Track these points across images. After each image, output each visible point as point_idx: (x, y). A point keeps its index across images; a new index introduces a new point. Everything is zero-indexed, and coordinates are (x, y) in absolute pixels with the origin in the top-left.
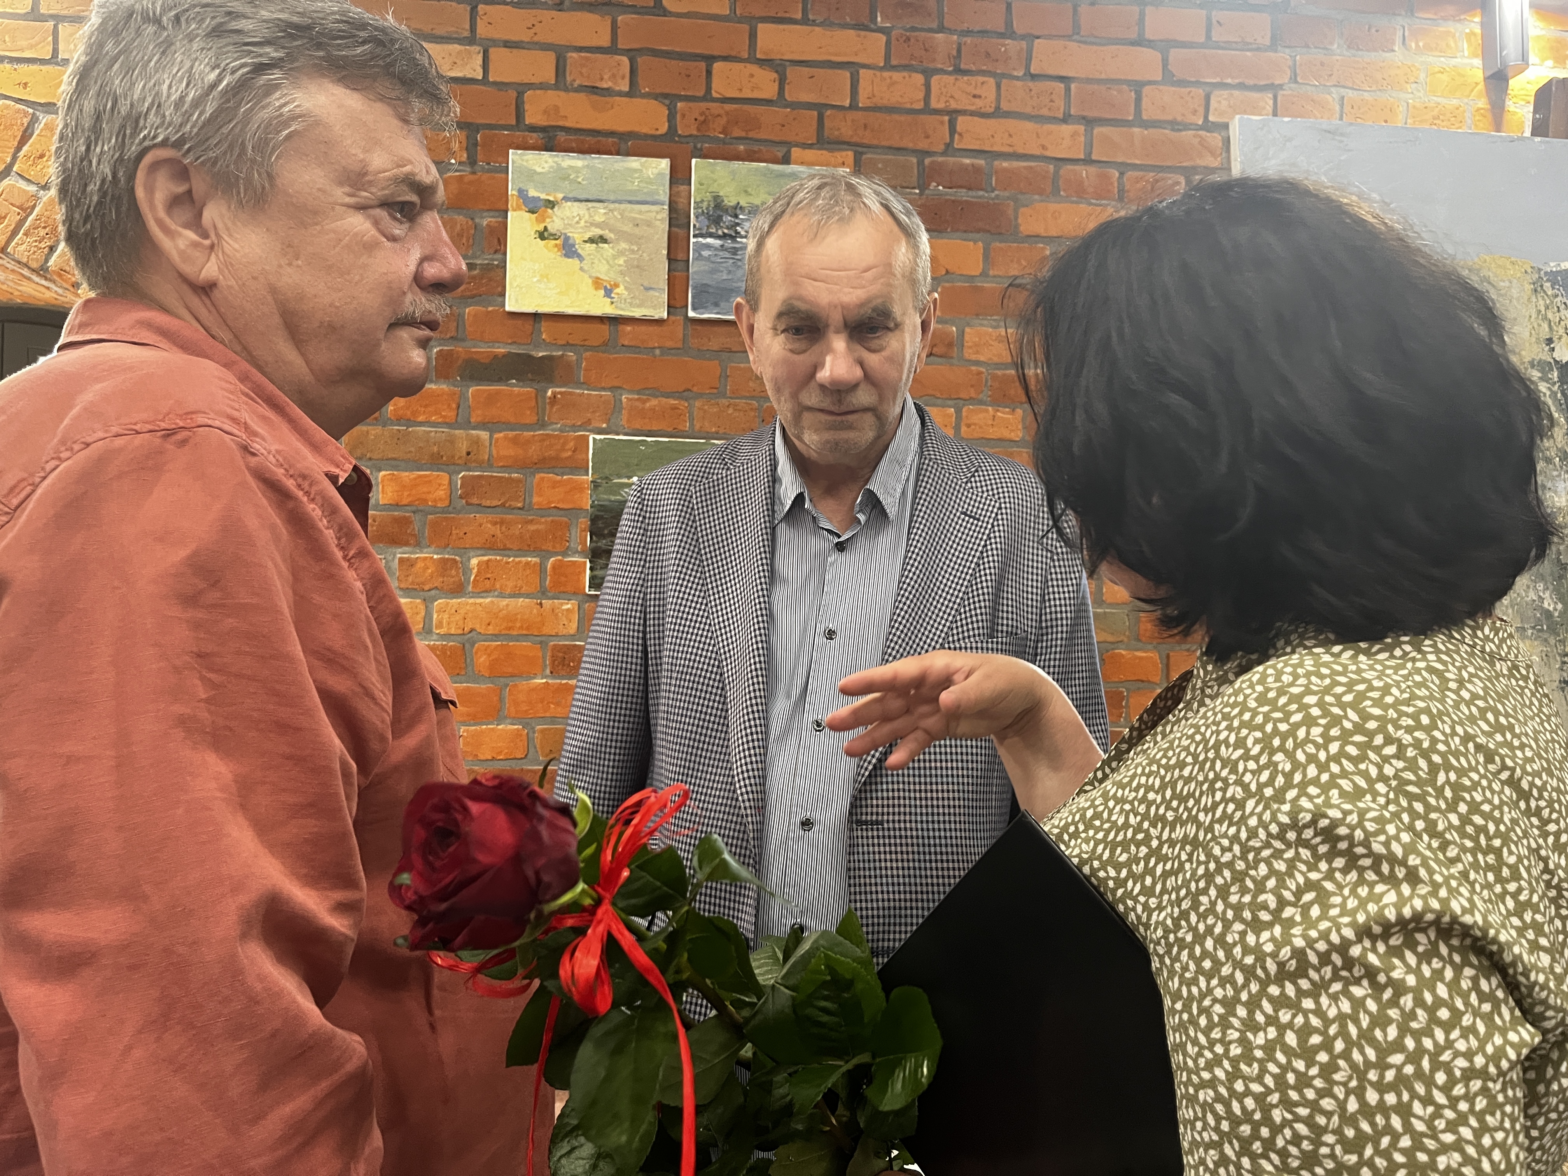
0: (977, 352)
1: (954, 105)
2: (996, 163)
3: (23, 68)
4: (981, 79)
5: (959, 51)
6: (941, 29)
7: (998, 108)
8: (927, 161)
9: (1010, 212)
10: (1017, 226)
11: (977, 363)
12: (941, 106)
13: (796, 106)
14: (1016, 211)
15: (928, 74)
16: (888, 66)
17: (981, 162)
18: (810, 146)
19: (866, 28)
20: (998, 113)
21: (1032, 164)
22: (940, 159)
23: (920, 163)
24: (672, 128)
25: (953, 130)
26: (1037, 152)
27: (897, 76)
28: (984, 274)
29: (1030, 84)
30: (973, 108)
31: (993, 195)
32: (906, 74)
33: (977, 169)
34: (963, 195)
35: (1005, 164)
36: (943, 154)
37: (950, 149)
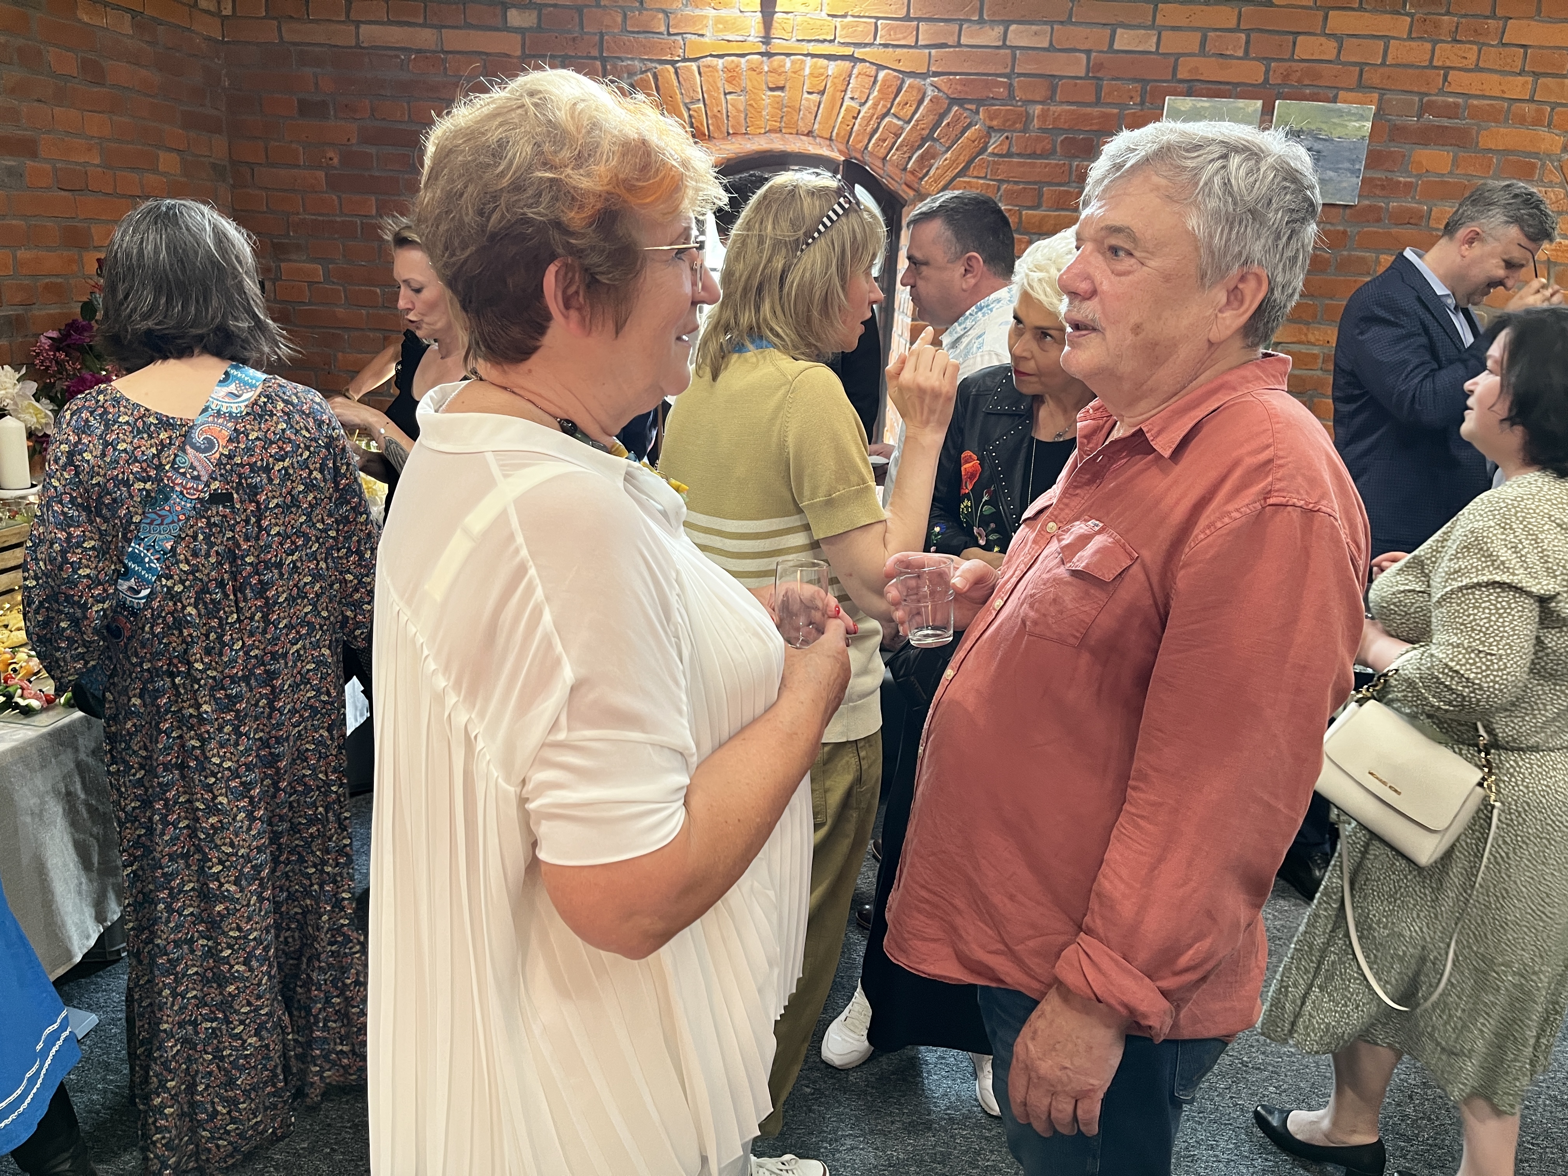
1: (1448, 64)
2: (1470, 101)
3: (898, 50)
4: (1468, 46)
5: (1457, 28)
6: (1448, 13)
7: (1477, 65)
8: (1425, 99)
9: (1474, 132)
10: (1477, 143)
12: (1440, 64)
13: (1345, 64)
14: (1478, 133)
15: (1435, 43)
16: (1410, 38)
17: (1460, 100)
18: (1351, 90)
19: (1399, 13)
20: (1478, 69)
21: (1494, 102)
22: (1434, 98)
23: (1421, 100)
24: (1266, 80)
25: (1445, 80)
26: (1498, 94)
27: (1414, 44)
28: (1450, 173)
29: (1501, 50)
30: (1460, 65)
31: (1465, 122)
32: (1420, 43)
33: (1456, 105)
34: (1445, 122)
35: (1475, 102)
36: (1436, 95)
37: (1441, 92)
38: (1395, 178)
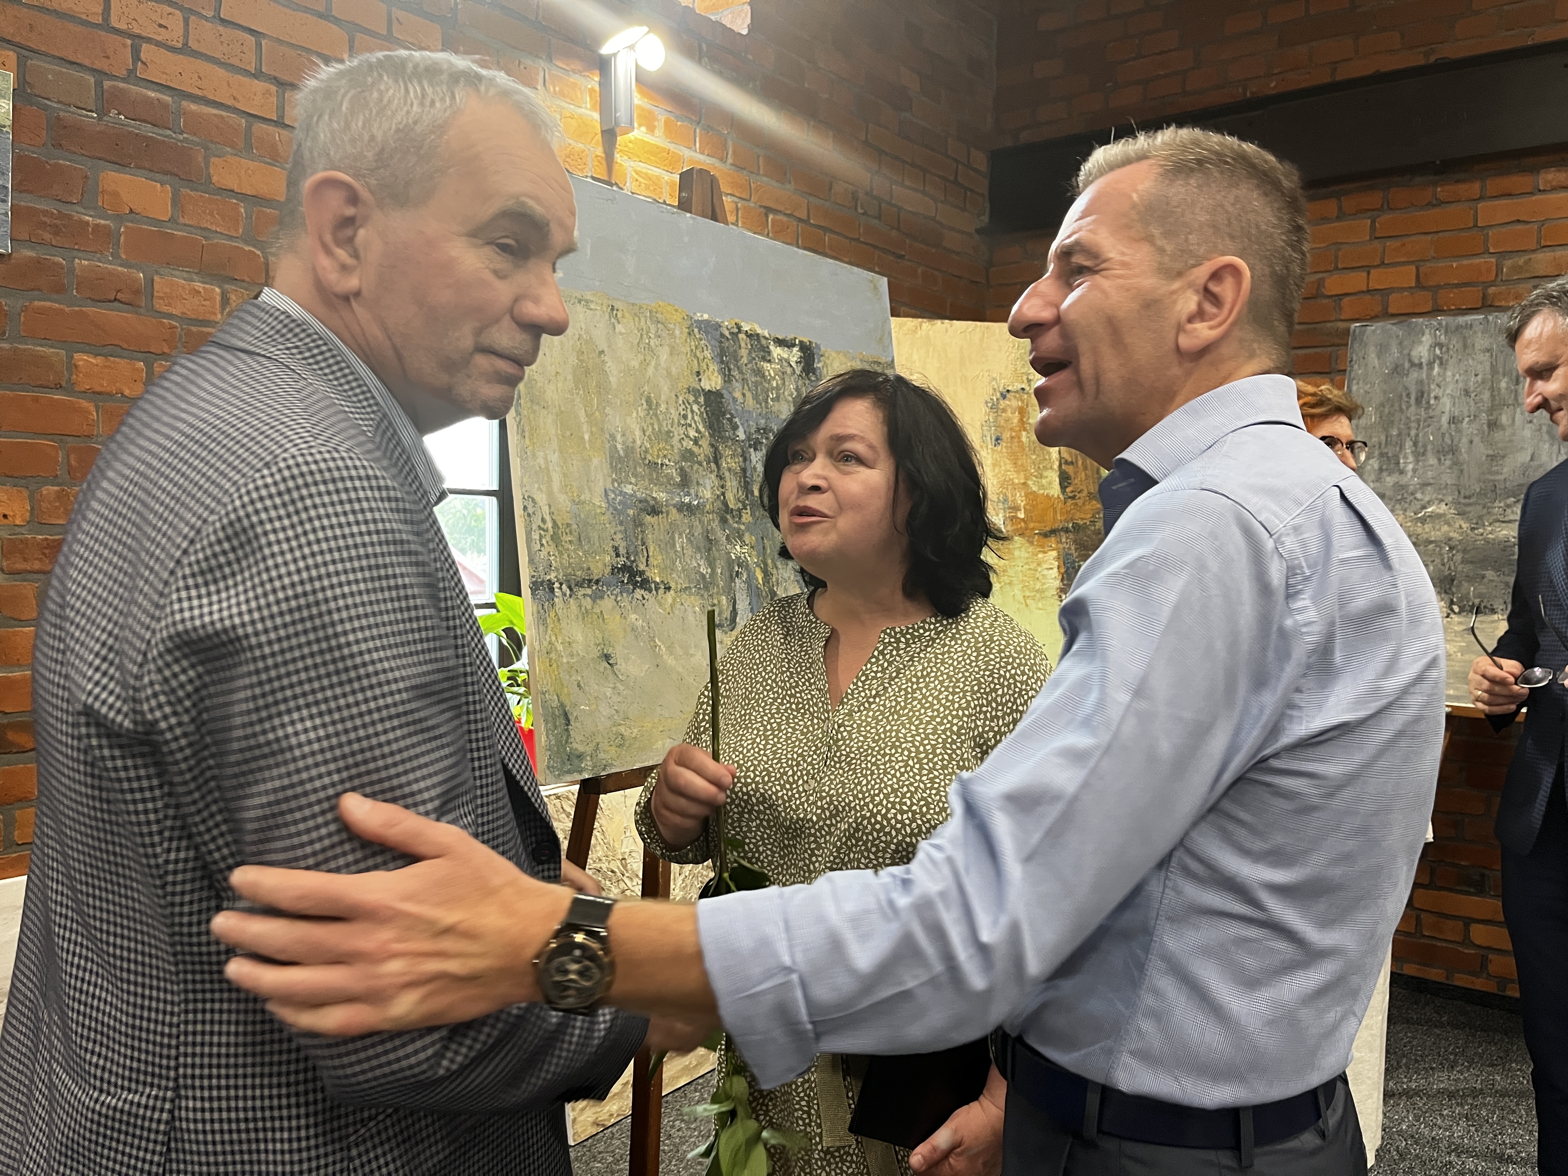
0: (169, 305)
1: (136, 29)
2: (184, 103)
4: (166, 8)
7: (185, 44)
8: (107, 84)
9: (201, 160)
10: (209, 177)
11: (170, 316)
12: (122, 26)
14: (207, 160)
17: (167, 99)
20: (185, 50)
21: (224, 113)
22: (122, 85)
23: (98, 84)
25: (136, 57)
26: (230, 102)
28: (173, 220)
29: (221, 28)
30: (159, 38)
31: (181, 137)
33: (165, 106)
34: (147, 130)
35: (193, 107)
36: (123, 80)
37: (131, 76)
38: (76, 216)
